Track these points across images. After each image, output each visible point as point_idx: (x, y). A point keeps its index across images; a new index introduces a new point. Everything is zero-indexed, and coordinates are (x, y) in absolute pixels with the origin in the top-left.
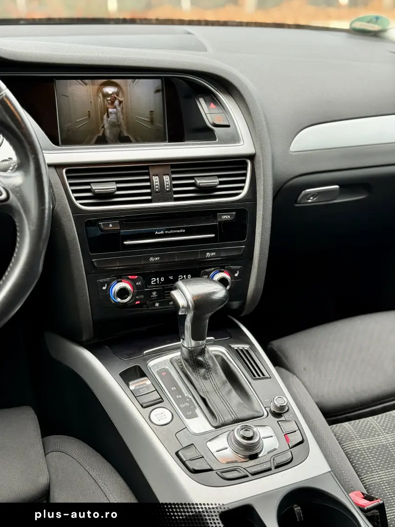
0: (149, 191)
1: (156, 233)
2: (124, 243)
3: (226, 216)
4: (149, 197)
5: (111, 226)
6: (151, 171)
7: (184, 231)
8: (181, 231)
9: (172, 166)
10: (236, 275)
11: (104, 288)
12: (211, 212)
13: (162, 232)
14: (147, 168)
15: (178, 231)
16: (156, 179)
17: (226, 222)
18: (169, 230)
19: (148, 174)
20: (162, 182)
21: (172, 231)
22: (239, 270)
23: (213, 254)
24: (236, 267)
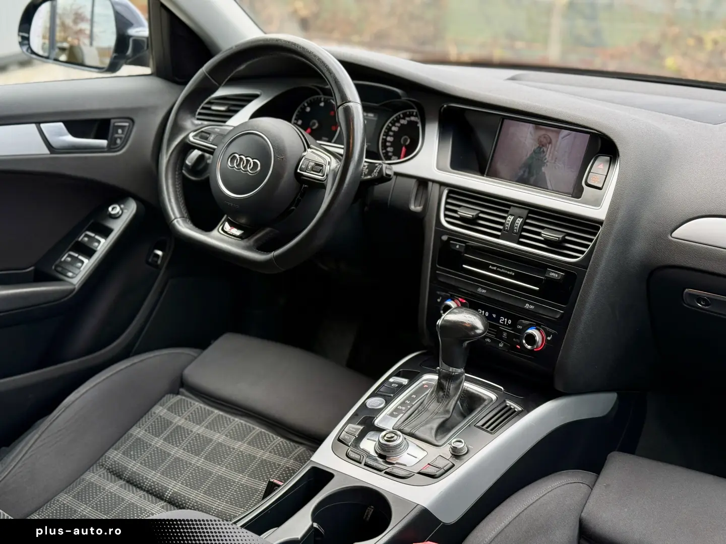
0: (501, 227)
1: (490, 267)
2: (464, 266)
3: (554, 274)
4: (499, 233)
5: (458, 247)
6: (512, 210)
7: (513, 274)
8: (511, 273)
9: (531, 212)
10: (549, 338)
11: (439, 300)
12: (541, 265)
13: (495, 268)
14: (509, 206)
15: (509, 273)
16: (510, 219)
17: (552, 280)
18: (501, 268)
19: (506, 212)
20: (514, 222)
21: (503, 270)
22: (554, 335)
23: (531, 307)
24: (550, 330)
